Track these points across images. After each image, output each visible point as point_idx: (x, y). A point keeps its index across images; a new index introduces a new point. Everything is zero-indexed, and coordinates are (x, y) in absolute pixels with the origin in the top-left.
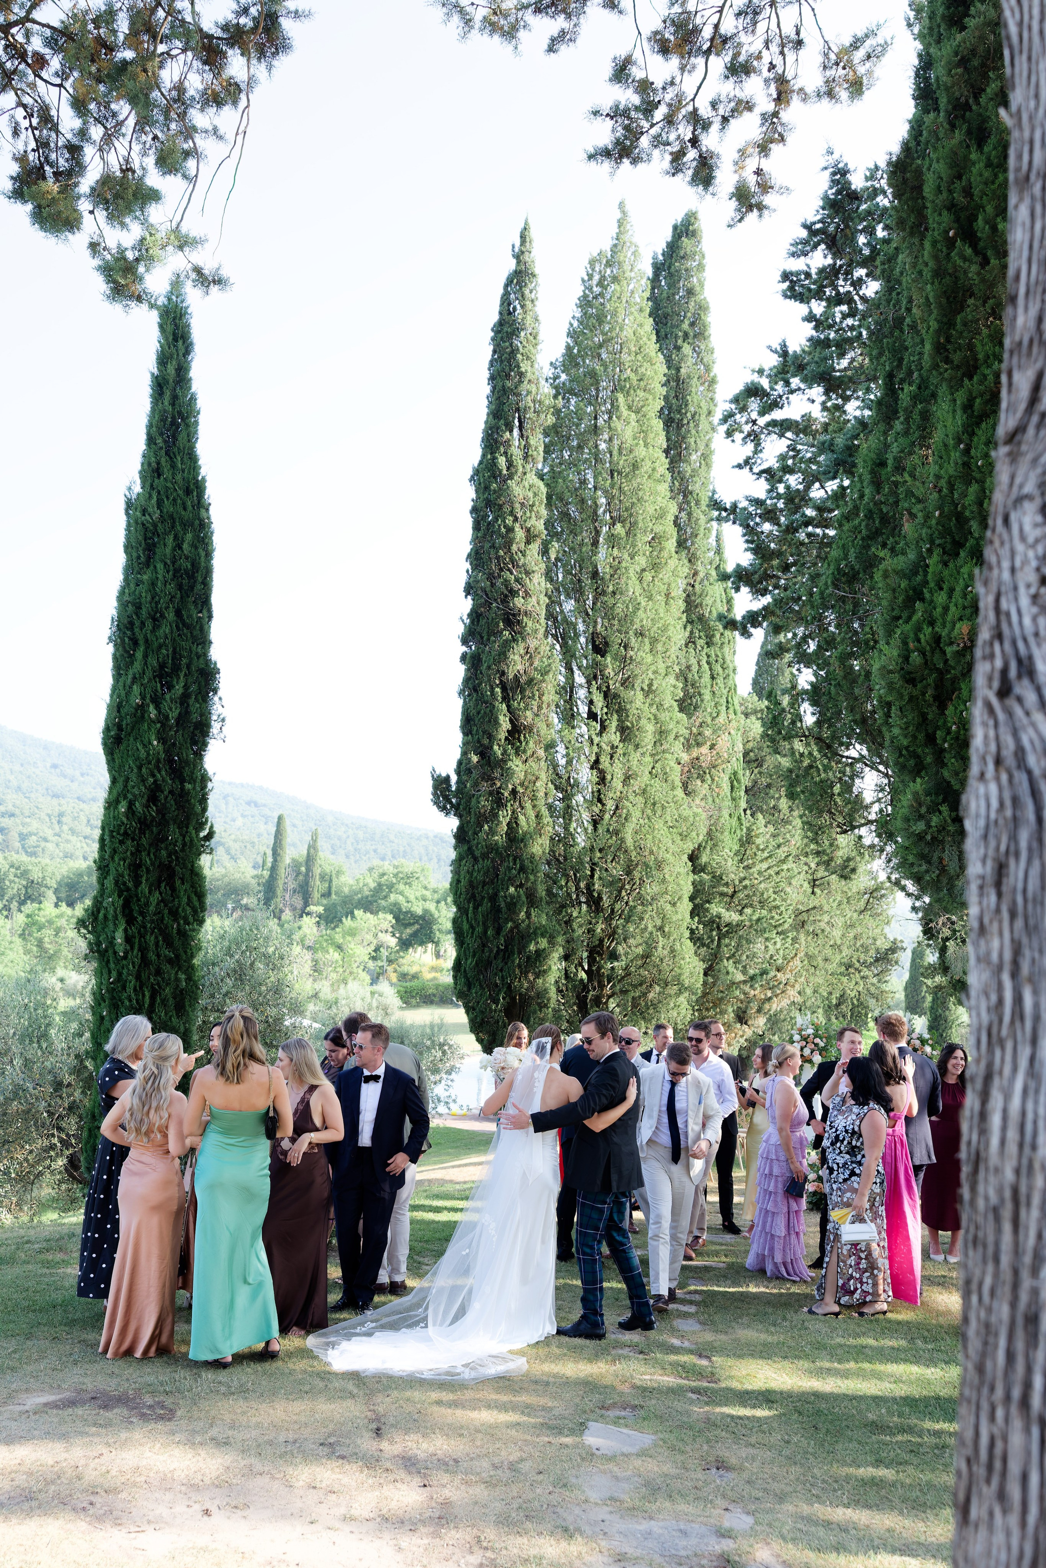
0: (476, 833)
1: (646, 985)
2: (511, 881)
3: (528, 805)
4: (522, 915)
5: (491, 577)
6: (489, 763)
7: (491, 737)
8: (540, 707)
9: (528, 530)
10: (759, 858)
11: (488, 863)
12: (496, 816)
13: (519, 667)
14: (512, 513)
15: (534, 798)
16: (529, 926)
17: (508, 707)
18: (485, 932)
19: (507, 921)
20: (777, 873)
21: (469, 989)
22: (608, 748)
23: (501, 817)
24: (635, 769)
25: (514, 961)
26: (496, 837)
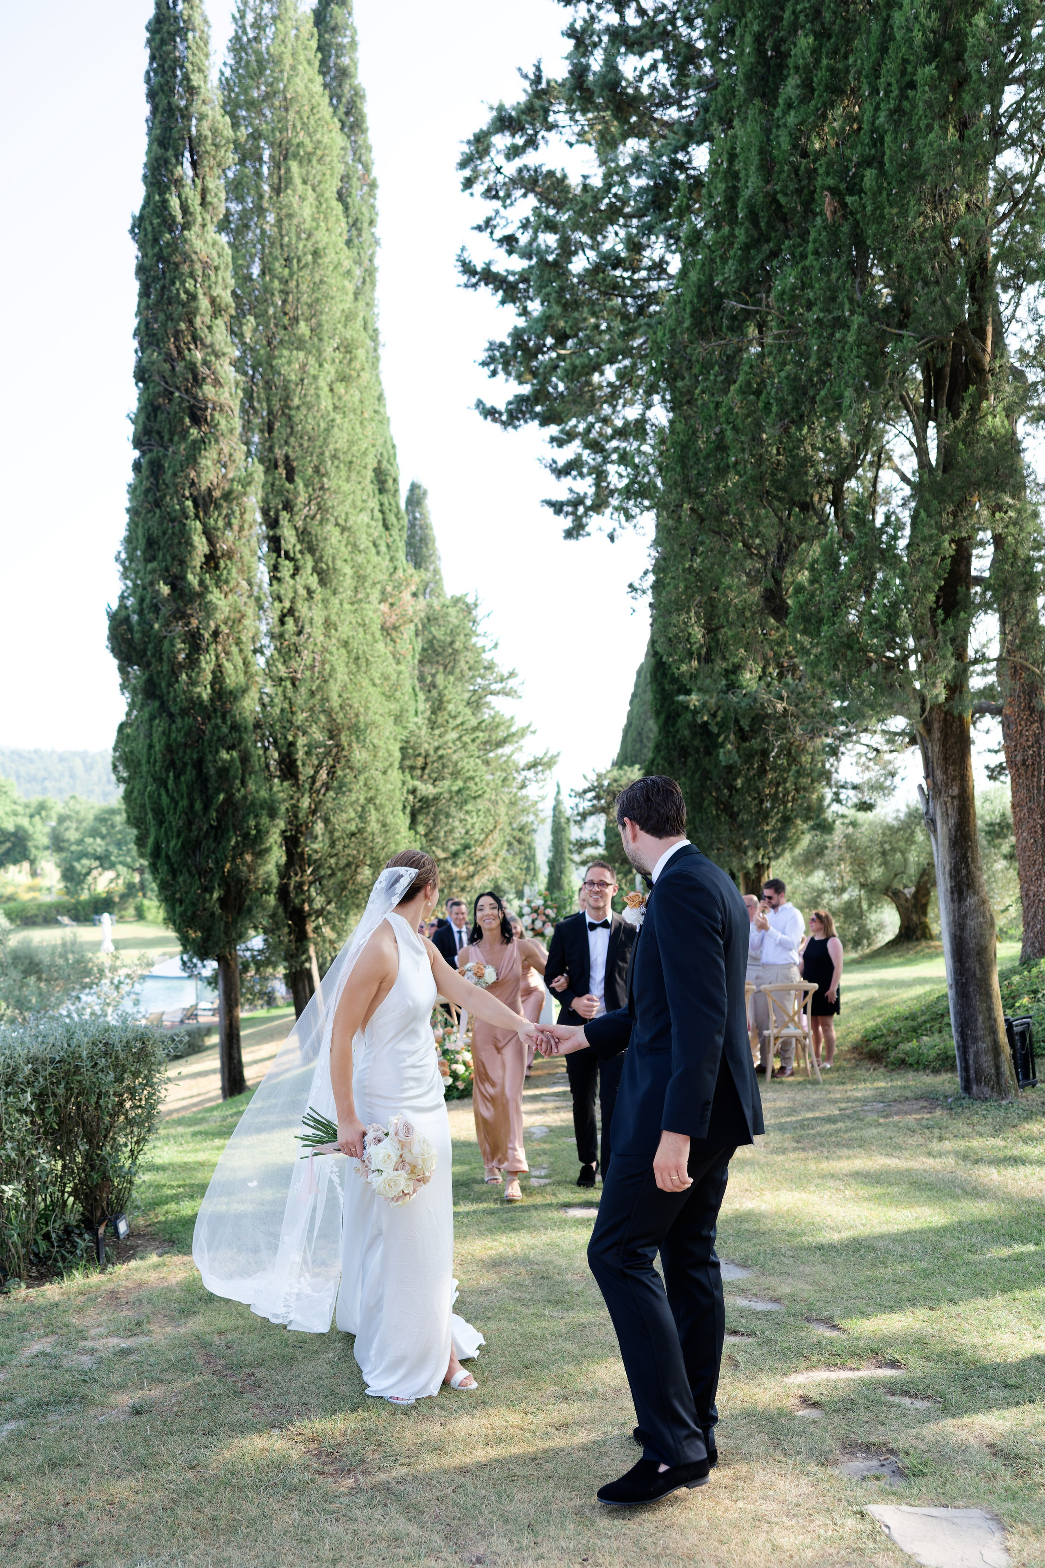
0: (170, 685)
1: (352, 866)
2: (221, 741)
3: (234, 649)
4: (237, 783)
5: (169, 359)
6: (182, 595)
7: (182, 563)
8: (241, 529)
9: (213, 301)
10: (451, 726)
12: (196, 662)
13: (212, 476)
14: (192, 275)
15: (239, 643)
16: (245, 798)
17: (204, 524)
18: (191, 805)
19: (218, 791)
20: (473, 741)
21: (174, 877)
22: (303, 592)
23: (203, 665)
24: (334, 618)
25: (229, 840)
26: (198, 689)
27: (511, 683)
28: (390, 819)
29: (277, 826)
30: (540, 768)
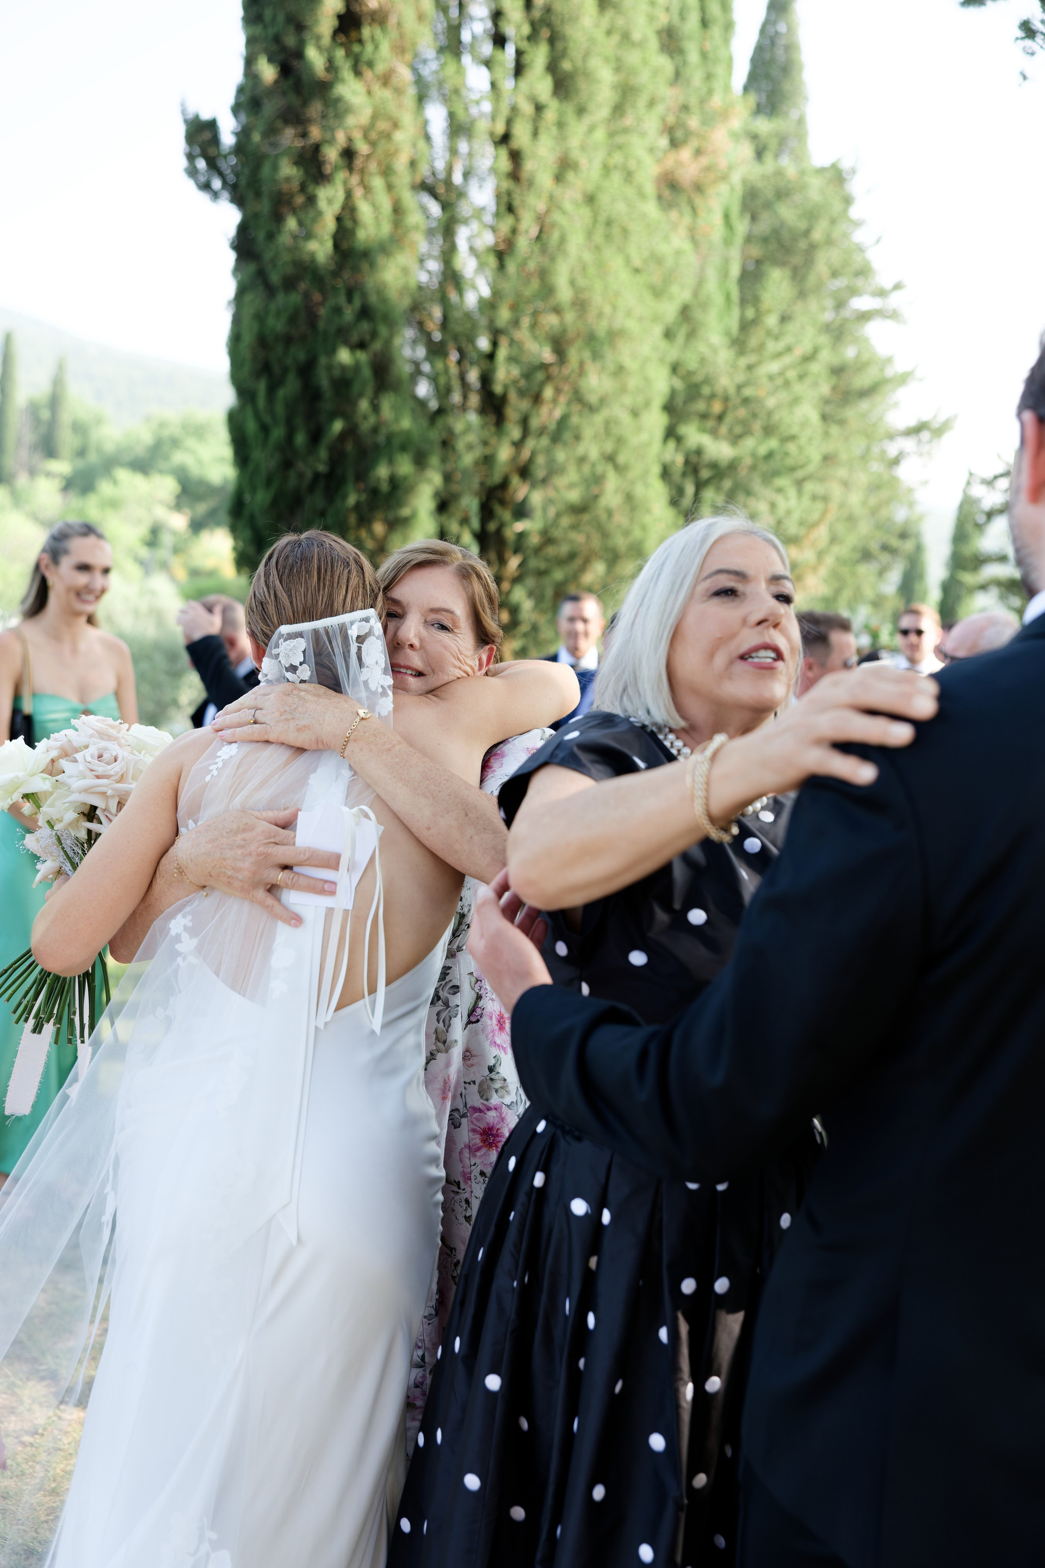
0: (271, 236)
1: (579, 559)
2: (342, 335)
3: (378, 183)
4: (364, 405)
6: (297, 86)
7: (302, 28)
11: (295, 298)
12: (311, 200)
15: (387, 172)
16: (375, 430)
18: (290, 437)
19: (332, 416)
20: (801, 377)
22: (527, 108)
23: (322, 204)
24: (576, 154)
25: (345, 497)
26: (312, 246)
27: (894, 301)
28: (639, 490)
29: (429, 481)
30: (925, 435)
